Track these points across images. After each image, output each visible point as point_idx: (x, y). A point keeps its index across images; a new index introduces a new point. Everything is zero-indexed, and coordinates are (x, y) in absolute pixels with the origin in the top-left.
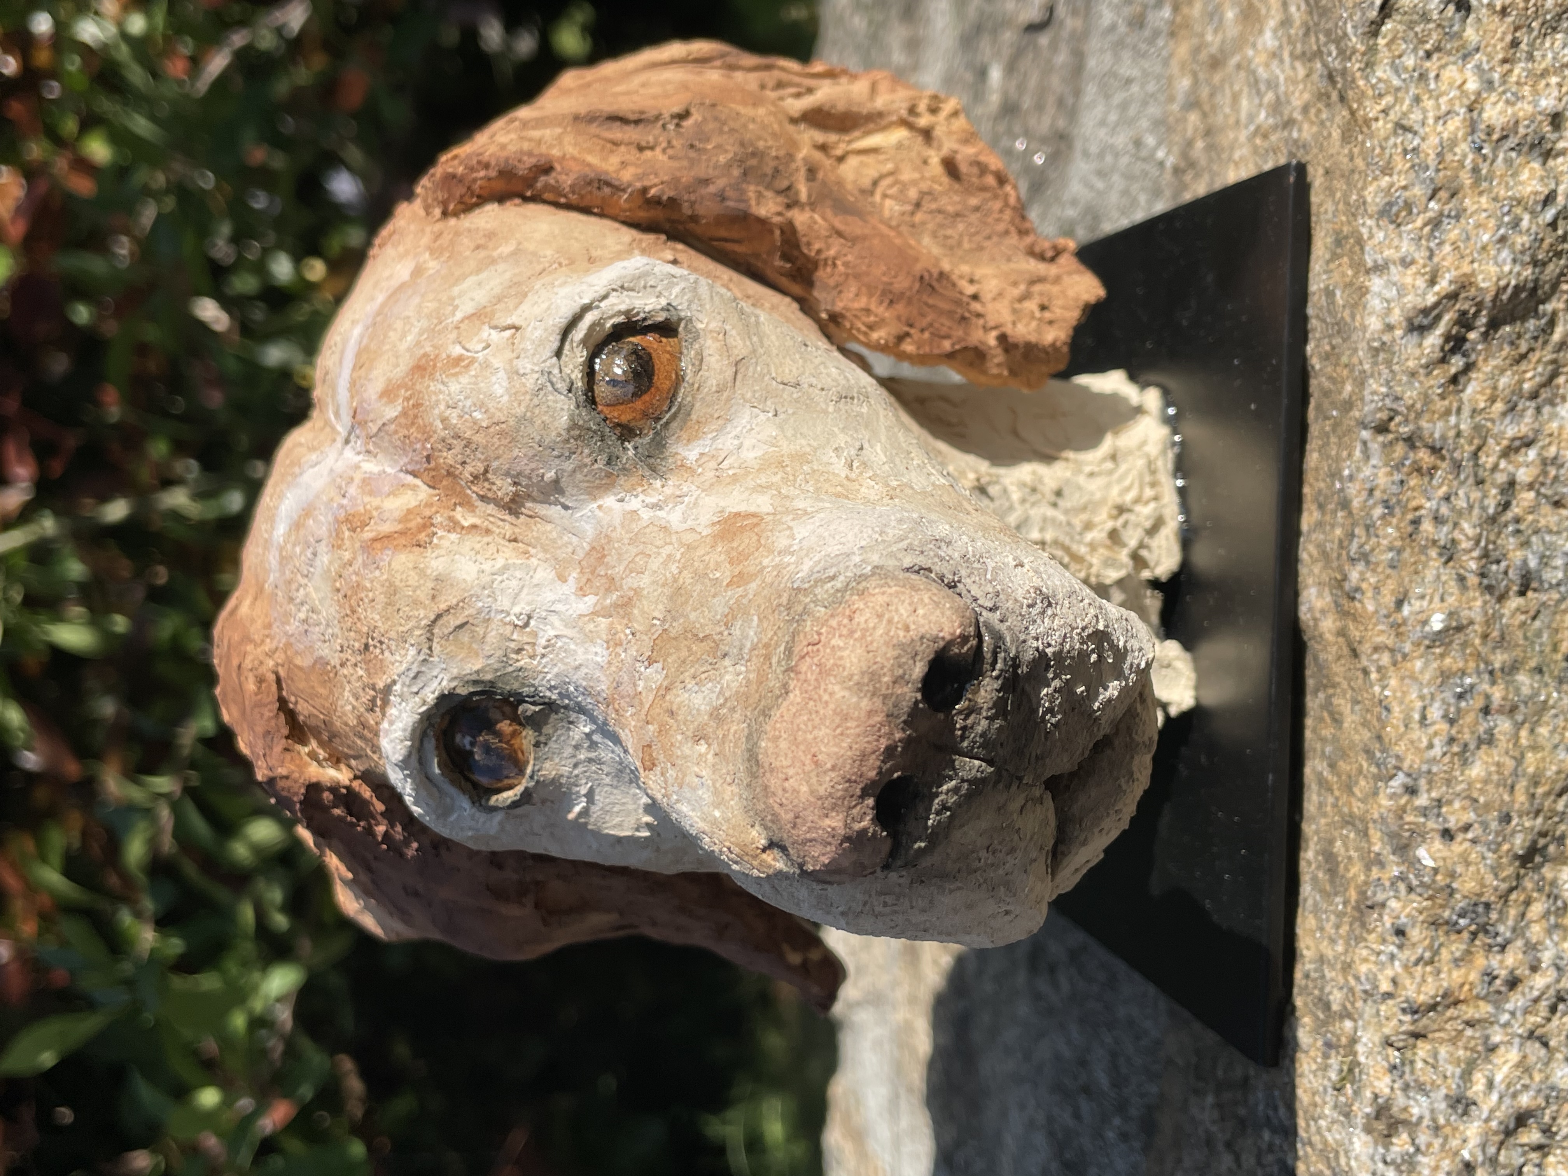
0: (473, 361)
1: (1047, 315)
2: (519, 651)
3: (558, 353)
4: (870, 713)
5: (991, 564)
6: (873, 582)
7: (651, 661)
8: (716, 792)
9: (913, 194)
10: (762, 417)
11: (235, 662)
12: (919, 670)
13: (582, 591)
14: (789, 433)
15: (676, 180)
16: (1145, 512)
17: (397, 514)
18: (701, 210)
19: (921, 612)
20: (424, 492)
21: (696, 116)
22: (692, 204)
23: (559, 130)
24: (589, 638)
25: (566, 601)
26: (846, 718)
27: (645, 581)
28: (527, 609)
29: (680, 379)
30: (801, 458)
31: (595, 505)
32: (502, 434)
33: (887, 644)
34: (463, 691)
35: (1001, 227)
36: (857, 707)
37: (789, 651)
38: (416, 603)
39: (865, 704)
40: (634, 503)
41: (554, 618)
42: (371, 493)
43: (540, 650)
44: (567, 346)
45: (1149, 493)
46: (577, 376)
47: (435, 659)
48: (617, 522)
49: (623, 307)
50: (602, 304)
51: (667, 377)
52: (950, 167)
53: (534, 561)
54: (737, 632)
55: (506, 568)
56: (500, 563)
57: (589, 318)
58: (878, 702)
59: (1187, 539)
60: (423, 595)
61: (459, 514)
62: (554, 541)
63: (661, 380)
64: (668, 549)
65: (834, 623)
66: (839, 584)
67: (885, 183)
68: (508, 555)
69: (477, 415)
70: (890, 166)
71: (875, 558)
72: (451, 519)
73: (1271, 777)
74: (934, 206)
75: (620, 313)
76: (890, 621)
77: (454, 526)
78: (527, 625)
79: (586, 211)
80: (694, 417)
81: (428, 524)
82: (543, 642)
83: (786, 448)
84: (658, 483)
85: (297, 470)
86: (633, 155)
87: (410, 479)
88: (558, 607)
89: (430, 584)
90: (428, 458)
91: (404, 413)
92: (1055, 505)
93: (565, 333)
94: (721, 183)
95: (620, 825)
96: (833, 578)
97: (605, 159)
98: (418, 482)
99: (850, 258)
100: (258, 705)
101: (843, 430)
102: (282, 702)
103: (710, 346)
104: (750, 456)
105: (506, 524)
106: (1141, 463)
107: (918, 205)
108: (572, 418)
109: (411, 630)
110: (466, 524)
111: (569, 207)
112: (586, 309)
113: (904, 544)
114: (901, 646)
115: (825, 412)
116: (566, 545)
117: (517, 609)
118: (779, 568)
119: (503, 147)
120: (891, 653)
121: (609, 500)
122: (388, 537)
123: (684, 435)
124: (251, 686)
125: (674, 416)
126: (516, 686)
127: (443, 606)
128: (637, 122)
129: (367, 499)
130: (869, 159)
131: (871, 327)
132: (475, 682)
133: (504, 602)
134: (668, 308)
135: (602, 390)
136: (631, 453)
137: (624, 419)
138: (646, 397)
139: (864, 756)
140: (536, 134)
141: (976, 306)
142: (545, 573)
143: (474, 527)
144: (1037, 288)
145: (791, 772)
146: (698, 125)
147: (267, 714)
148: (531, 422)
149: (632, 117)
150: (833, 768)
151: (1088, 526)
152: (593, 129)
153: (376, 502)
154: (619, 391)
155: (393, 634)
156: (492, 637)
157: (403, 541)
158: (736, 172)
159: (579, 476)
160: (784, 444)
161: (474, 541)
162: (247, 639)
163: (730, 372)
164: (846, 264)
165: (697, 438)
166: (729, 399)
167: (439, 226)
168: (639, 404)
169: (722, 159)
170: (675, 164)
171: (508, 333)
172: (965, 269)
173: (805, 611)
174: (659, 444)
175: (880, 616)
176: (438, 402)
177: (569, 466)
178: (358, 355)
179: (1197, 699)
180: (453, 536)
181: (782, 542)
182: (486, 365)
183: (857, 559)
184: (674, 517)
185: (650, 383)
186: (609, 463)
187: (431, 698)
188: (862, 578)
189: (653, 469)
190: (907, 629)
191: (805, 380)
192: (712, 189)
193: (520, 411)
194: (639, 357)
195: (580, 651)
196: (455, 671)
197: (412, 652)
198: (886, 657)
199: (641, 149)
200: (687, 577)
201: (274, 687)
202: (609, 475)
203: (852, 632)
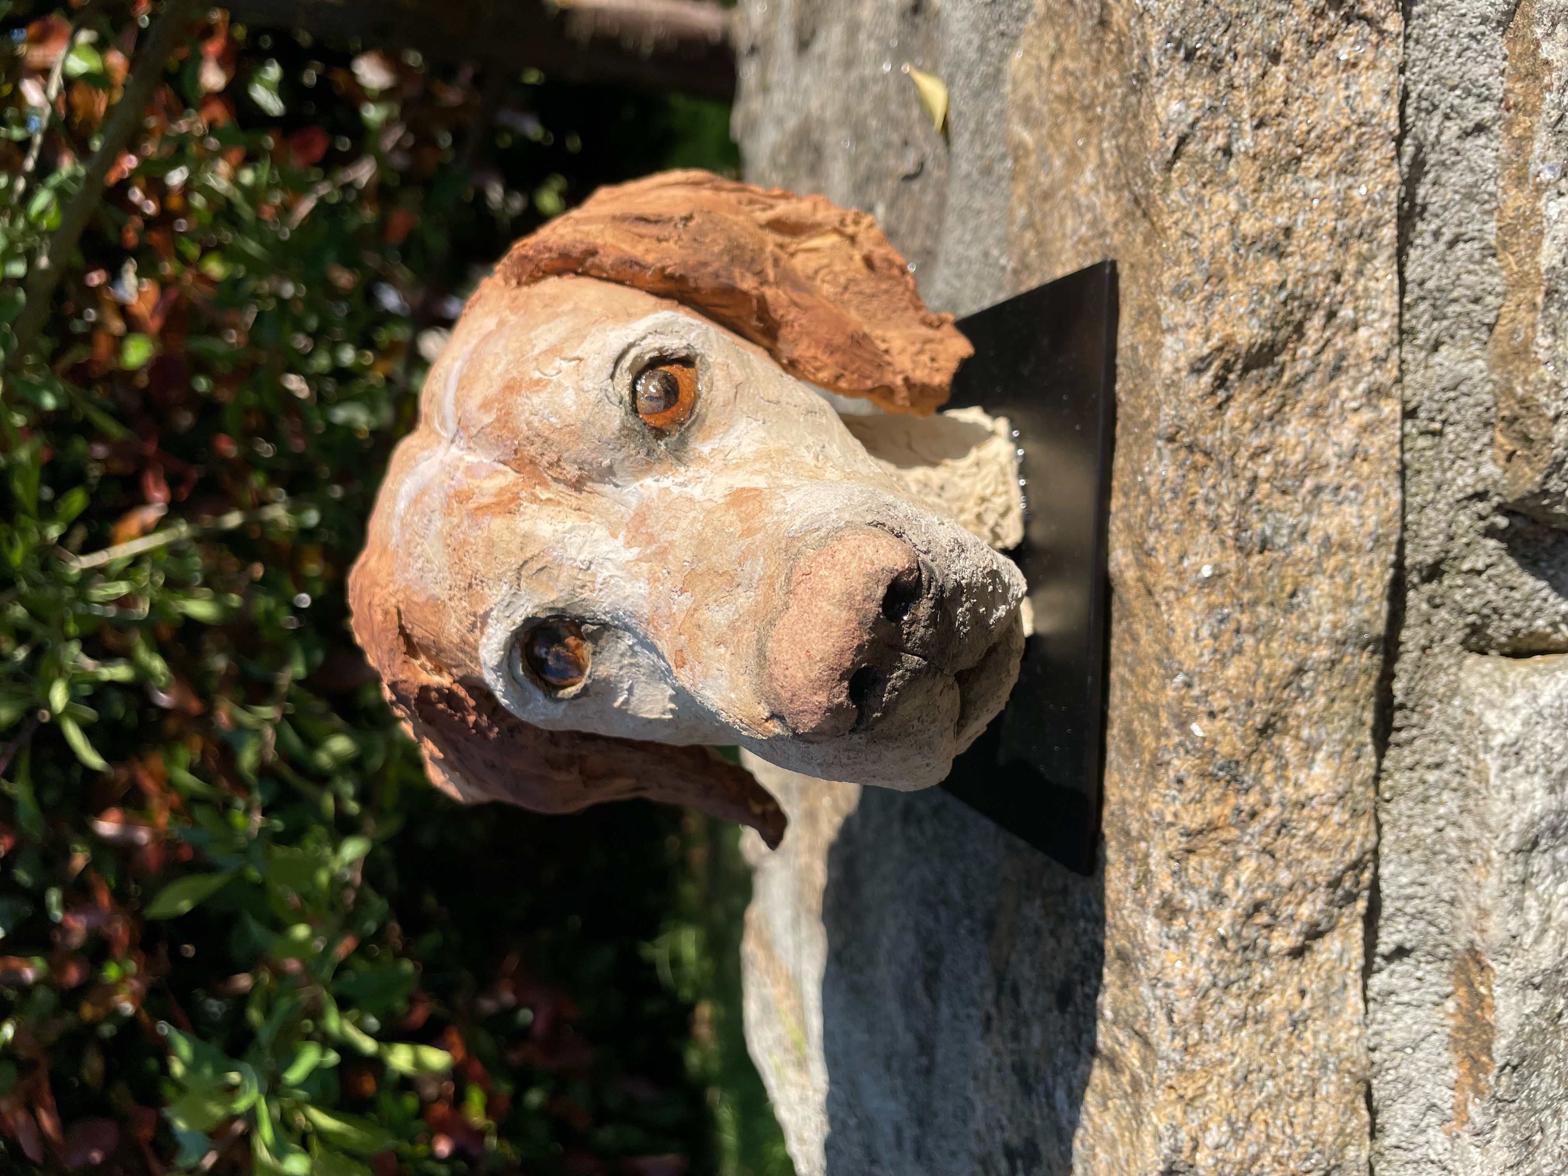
0: (549, 382)
1: (935, 365)
2: (583, 587)
3: (612, 377)
4: (848, 621)
5: (923, 523)
6: (847, 532)
7: (682, 591)
8: (732, 680)
9: (842, 280)
10: (755, 424)
11: (367, 601)
12: (880, 592)
13: (628, 545)
14: (774, 435)
15: (684, 263)
16: (999, 502)
17: (493, 491)
18: (702, 284)
19: (881, 552)
20: (511, 476)
21: (697, 219)
22: (696, 280)
23: (601, 226)
24: (635, 577)
25: (616, 551)
26: (831, 625)
27: (677, 536)
28: (589, 557)
29: (697, 396)
30: (783, 452)
31: (637, 484)
32: (571, 433)
33: (859, 573)
34: (543, 615)
35: (903, 304)
36: (838, 617)
37: (788, 580)
38: (509, 553)
39: (844, 615)
40: (666, 483)
41: (608, 564)
42: (473, 477)
43: (598, 586)
44: (618, 372)
45: (1001, 488)
46: (626, 393)
47: (522, 593)
48: (655, 496)
49: (657, 345)
50: (643, 343)
51: (689, 395)
52: (868, 261)
53: (593, 524)
54: (747, 568)
55: (573, 529)
56: (569, 525)
57: (633, 353)
58: (853, 614)
59: (1027, 520)
60: (514, 547)
61: (538, 490)
62: (608, 510)
63: (684, 396)
64: (691, 515)
65: (820, 560)
66: (822, 533)
67: (823, 272)
68: (573, 520)
69: (553, 420)
70: (825, 261)
71: (847, 516)
72: (533, 494)
73: (1089, 679)
74: (856, 289)
75: (655, 349)
76: (861, 558)
77: (535, 499)
78: (588, 568)
79: (620, 282)
80: (707, 423)
81: (516, 498)
82: (600, 580)
83: (772, 445)
84: (682, 469)
85: (413, 463)
86: (654, 244)
87: (501, 467)
88: (611, 556)
89: (519, 540)
90: (516, 451)
91: (498, 420)
92: (939, 496)
93: (617, 362)
94: (716, 265)
95: (650, 711)
96: (818, 529)
97: (634, 247)
98: (507, 468)
99: (803, 321)
100: (384, 630)
101: (811, 434)
102: (402, 628)
103: (718, 374)
104: (748, 450)
105: (572, 498)
106: (995, 468)
107: (846, 288)
108: (622, 422)
109: (504, 573)
110: (543, 497)
111: (608, 280)
112: (631, 346)
113: (865, 507)
114: (869, 575)
115: (798, 421)
116: (616, 512)
117: (581, 557)
118: (778, 524)
119: (562, 237)
120: (862, 580)
121: (648, 481)
122: (487, 506)
123: (701, 436)
124: (379, 617)
125: (694, 422)
126: (580, 611)
127: (529, 555)
128: (656, 222)
129: (470, 481)
130: (812, 256)
131: (818, 369)
132: (551, 609)
133: (572, 552)
134: (688, 347)
135: (642, 403)
136: (663, 447)
137: (659, 424)
138: (674, 409)
139: (842, 652)
140: (586, 228)
141: (887, 358)
142: (601, 532)
143: (549, 500)
144: (928, 347)
145: (790, 663)
146: (699, 226)
147: (390, 637)
148: (593, 424)
149: (653, 218)
150: (821, 660)
151: (962, 511)
152: (626, 226)
153: (477, 482)
154: (654, 404)
155: (491, 575)
156: (564, 577)
157: (498, 509)
158: (726, 259)
159: (627, 463)
160: (771, 443)
161: (549, 510)
162: (375, 584)
163: (732, 393)
164: (801, 325)
165: (709, 438)
166: (731, 411)
167: (514, 293)
168: (668, 414)
169: (716, 249)
170: (684, 252)
171: (574, 363)
172: (879, 332)
173: (799, 552)
174: (683, 442)
175: (854, 555)
176: (523, 411)
177: (620, 456)
178: (460, 381)
179: (1034, 629)
180: (535, 506)
181: (778, 506)
182: (559, 385)
183: (834, 517)
184: (696, 491)
185: (677, 400)
186: (648, 454)
187: (519, 620)
188: (838, 529)
189: (679, 459)
190: (873, 563)
191: (784, 400)
192: (710, 269)
193: (584, 416)
194: (668, 381)
195: (628, 586)
196: (537, 601)
197: (505, 587)
198: (858, 583)
199: (659, 240)
200: (709, 532)
201: (396, 618)
202: (648, 463)
203: (834, 565)
